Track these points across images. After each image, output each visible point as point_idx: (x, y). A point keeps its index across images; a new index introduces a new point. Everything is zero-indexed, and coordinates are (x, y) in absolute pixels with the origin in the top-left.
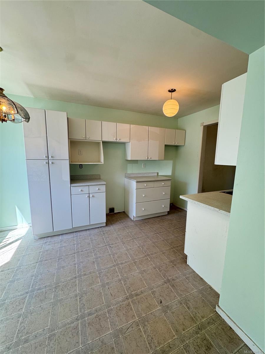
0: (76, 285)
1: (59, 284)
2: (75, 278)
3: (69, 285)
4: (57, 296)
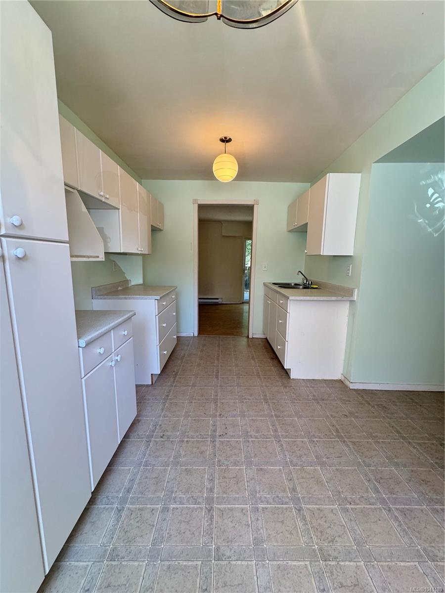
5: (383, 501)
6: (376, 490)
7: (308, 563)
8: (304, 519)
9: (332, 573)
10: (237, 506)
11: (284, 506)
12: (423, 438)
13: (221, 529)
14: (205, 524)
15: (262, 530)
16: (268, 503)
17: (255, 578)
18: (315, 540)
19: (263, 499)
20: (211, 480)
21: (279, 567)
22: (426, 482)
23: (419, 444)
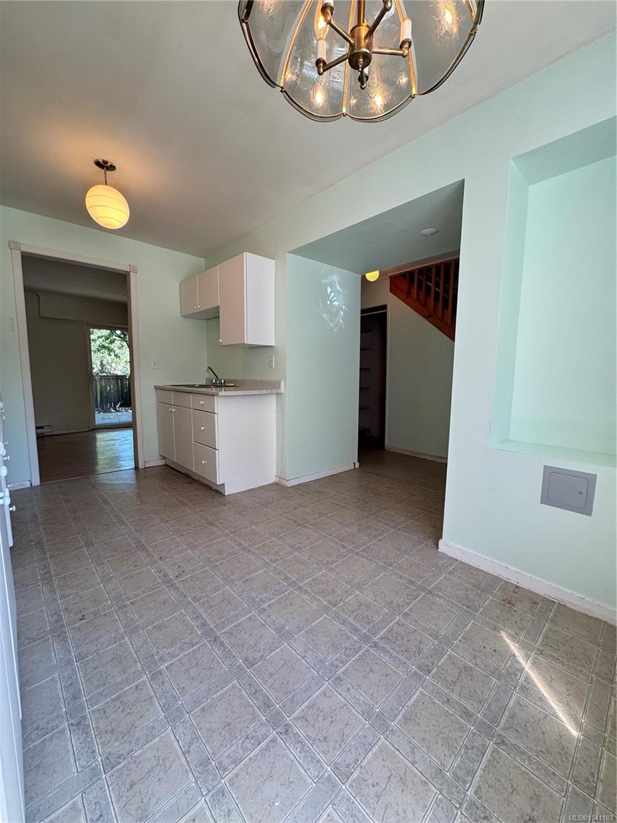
0: (313, 580)
1: (325, 605)
2: (300, 588)
3: (319, 588)
4: (347, 591)
5: (351, 551)
6: (344, 547)
7: (325, 615)
8: (306, 592)
9: (344, 610)
10: (241, 620)
11: (286, 593)
12: (354, 503)
13: (238, 645)
14: (217, 652)
15: (278, 620)
16: (270, 599)
17: (294, 652)
18: (321, 599)
19: (264, 599)
20: (198, 617)
21: (307, 632)
22: (368, 527)
23: (354, 507)
